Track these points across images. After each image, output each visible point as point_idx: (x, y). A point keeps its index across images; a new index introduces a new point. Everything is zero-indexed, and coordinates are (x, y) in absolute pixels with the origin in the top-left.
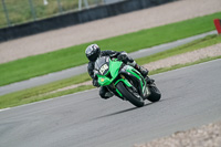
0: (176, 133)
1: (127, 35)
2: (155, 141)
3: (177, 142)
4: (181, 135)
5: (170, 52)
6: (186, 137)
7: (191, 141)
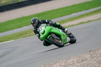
0: (90, 52)
1: (67, 7)
2: (80, 55)
3: (90, 56)
4: (91, 52)
5: (87, 15)
6: (94, 53)
7: (96, 55)
